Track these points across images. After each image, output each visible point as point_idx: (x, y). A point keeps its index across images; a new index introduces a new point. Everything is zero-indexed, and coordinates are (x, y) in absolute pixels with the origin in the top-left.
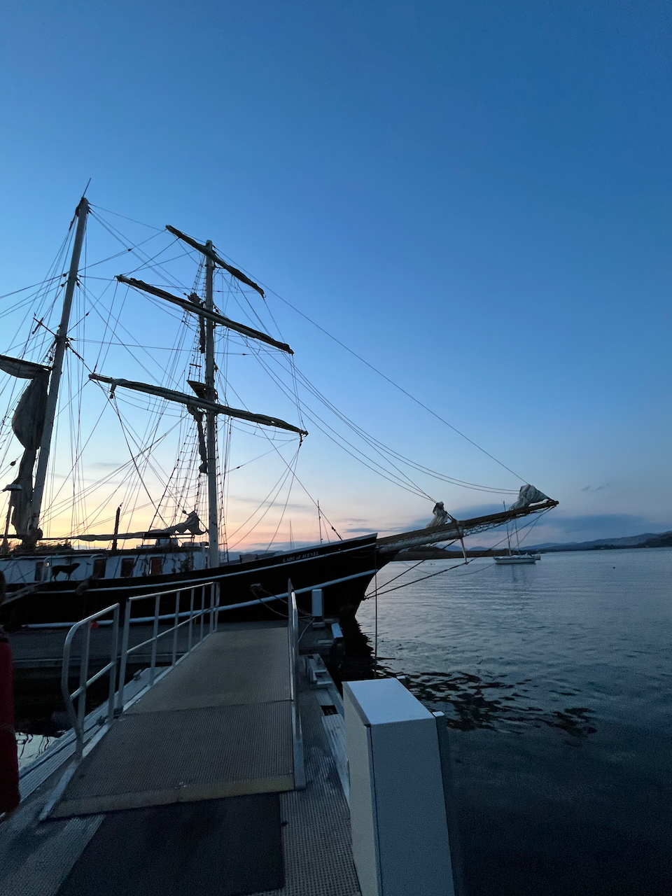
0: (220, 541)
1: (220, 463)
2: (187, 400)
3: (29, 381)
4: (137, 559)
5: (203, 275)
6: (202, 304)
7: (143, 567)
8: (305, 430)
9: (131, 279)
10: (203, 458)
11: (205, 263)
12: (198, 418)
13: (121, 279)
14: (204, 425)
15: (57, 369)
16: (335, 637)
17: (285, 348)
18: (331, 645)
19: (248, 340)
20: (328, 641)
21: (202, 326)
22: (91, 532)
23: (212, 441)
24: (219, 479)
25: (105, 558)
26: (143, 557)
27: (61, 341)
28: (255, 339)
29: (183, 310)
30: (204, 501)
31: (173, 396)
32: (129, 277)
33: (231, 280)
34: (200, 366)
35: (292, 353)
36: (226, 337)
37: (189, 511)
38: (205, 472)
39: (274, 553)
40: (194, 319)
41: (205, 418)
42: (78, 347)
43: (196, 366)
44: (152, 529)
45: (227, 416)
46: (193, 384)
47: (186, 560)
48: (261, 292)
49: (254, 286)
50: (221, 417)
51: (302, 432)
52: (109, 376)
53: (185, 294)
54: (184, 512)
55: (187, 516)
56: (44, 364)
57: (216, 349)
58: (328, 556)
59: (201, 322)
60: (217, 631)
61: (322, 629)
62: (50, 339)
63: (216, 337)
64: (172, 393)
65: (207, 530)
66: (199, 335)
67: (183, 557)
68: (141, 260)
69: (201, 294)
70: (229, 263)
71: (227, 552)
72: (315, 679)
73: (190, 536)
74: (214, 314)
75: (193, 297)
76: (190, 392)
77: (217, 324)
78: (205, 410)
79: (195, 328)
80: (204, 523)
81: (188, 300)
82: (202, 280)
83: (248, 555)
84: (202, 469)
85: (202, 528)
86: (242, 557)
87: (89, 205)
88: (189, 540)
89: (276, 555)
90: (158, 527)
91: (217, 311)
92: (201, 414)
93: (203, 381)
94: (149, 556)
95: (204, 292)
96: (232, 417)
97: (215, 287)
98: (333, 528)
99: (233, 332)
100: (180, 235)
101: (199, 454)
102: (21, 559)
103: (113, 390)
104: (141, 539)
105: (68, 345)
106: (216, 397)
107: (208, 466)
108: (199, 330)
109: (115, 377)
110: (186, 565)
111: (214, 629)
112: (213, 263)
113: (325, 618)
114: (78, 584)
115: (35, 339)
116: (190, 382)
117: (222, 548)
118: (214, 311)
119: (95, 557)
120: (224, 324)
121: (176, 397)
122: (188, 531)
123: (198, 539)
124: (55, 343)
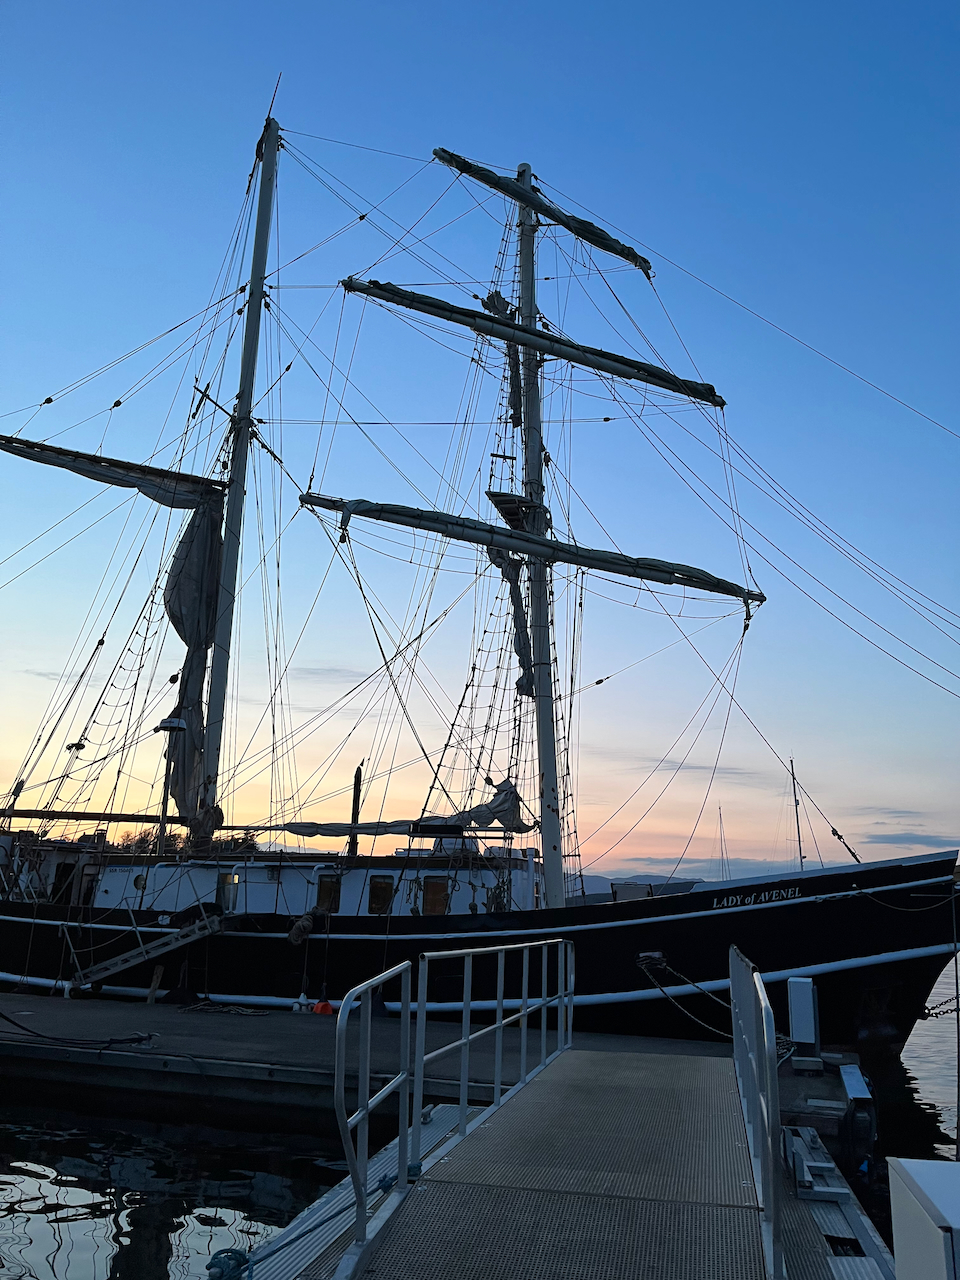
0: (566, 847)
1: (561, 672)
2: (488, 536)
3: (190, 513)
4: (400, 879)
5: (514, 247)
6: (513, 314)
7: (412, 895)
8: (756, 591)
9: (370, 282)
10: (524, 663)
11: (516, 221)
12: (511, 574)
13: (350, 285)
14: (524, 587)
15: (237, 483)
16: (851, 1096)
17: (705, 393)
18: (842, 1114)
19: (617, 386)
20: (834, 1104)
21: (514, 365)
22: (306, 817)
23: (543, 624)
24: (561, 708)
25: (339, 872)
26: (410, 874)
27: (242, 428)
28: (633, 381)
29: (473, 334)
30: (529, 758)
31: (458, 529)
32: (365, 279)
33: (576, 247)
34: (514, 459)
35: (721, 404)
36: (565, 383)
37: (498, 780)
38: (529, 694)
39: (691, 884)
40: (496, 351)
41: (525, 573)
42: (272, 435)
43: (505, 457)
44: (426, 815)
45: (575, 567)
46: (498, 499)
47: (498, 887)
48: (644, 265)
49: (628, 254)
50: (561, 571)
51: (748, 596)
52: (335, 495)
53: (476, 297)
54: (489, 781)
55: (495, 791)
56: (215, 477)
57: (544, 415)
58: (825, 900)
59: (512, 355)
60: (572, 1048)
61: (817, 1074)
62: (224, 425)
63: (546, 388)
64: (457, 524)
65: (536, 823)
66: (507, 388)
67: (491, 879)
68: (386, 234)
69: (511, 294)
70: (569, 210)
71: (581, 876)
72: (808, 1177)
73: (501, 834)
74: (540, 335)
75: (494, 301)
76: (495, 519)
77: (546, 356)
78: (526, 557)
79: (499, 373)
80: (531, 807)
81: (481, 310)
82: (512, 261)
83: (630, 885)
84: (523, 687)
85: (527, 818)
86: (617, 887)
87: (280, 132)
88: (500, 843)
89: (696, 889)
90: (439, 813)
91: (545, 326)
92: (517, 565)
93: (519, 491)
94: (423, 874)
95: (517, 286)
96: (584, 569)
97: (540, 271)
98: (835, 832)
99: (583, 371)
100: (465, 167)
101: (514, 654)
102: (193, 866)
103: (345, 522)
104: (407, 837)
105: (254, 435)
106: (549, 524)
107: (536, 681)
108: (508, 374)
109: (349, 497)
110: (497, 896)
111: (566, 1043)
112: (534, 216)
113: (822, 1050)
114: (292, 923)
115: (198, 427)
116: (491, 495)
117: (569, 866)
118: (539, 326)
119: (319, 869)
120: (561, 355)
121: (467, 531)
122: (496, 823)
123: (521, 842)
124: (230, 432)
